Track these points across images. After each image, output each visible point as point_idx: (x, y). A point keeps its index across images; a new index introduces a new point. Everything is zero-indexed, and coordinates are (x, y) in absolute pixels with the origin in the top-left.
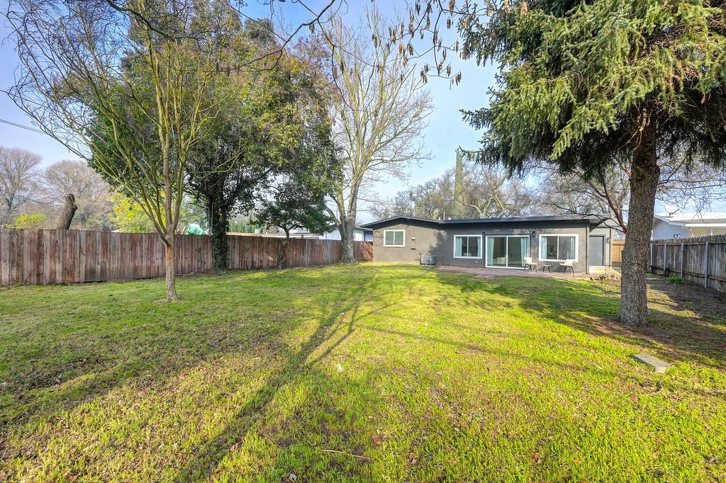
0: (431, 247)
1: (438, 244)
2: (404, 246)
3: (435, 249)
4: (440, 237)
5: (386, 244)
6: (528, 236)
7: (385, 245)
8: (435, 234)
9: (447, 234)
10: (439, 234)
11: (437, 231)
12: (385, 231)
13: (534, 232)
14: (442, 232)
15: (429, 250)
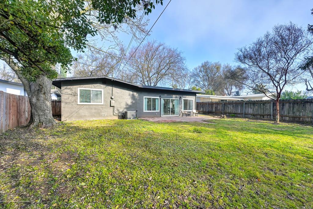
0: (127, 104)
1: (132, 102)
2: (102, 104)
3: (130, 106)
4: (133, 97)
5: (81, 102)
6: (178, 99)
7: (79, 103)
8: (130, 95)
9: (139, 95)
10: (133, 95)
11: (131, 93)
12: (79, 89)
13: (181, 97)
14: (135, 94)
15: (125, 107)
